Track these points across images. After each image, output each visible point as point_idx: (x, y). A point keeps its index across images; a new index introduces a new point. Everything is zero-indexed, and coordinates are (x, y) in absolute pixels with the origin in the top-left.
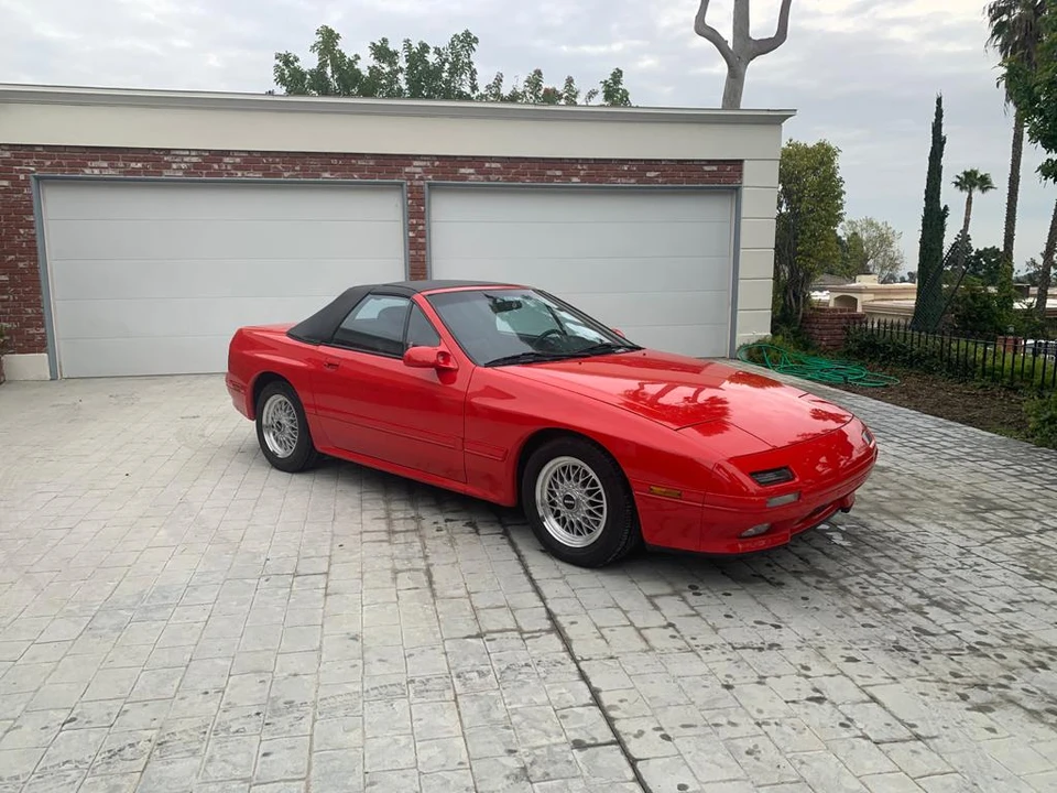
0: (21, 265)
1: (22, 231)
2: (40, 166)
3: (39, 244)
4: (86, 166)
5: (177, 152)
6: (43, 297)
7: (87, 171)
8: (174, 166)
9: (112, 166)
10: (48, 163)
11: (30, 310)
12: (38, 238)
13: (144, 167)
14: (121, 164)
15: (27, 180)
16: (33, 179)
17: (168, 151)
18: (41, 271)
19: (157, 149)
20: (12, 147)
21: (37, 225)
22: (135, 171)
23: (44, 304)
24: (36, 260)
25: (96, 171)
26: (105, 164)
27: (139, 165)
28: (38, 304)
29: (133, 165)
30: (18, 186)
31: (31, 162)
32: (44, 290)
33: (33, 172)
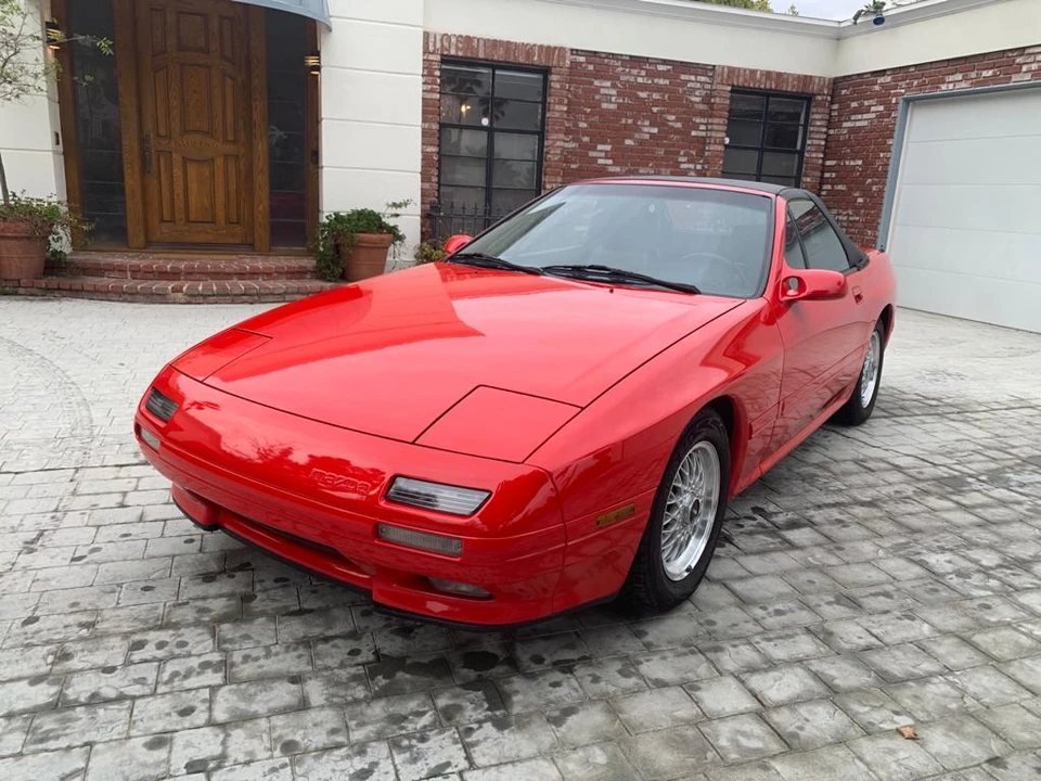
0: (874, 188)
1: (882, 155)
2: (909, 87)
3: (890, 168)
4: (943, 83)
5: (1031, 51)
6: (882, 221)
7: (944, 87)
8: (1024, 68)
9: (965, 79)
10: (916, 83)
11: (869, 232)
12: (891, 161)
13: (995, 75)
14: (973, 75)
15: (897, 103)
16: (901, 102)
17: (1022, 50)
18: (886, 195)
19: (1010, 50)
20: (894, 70)
21: (892, 149)
22: (986, 81)
23: (881, 227)
24: (884, 184)
25: (951, 86)
26: (959, 77)
27: (990, 73)
28: (876, 229)
29: (986, 74)
30: (890, 108)
31: (903, 84)
32: (883, 214)
33: (903, 94)
